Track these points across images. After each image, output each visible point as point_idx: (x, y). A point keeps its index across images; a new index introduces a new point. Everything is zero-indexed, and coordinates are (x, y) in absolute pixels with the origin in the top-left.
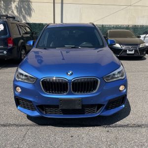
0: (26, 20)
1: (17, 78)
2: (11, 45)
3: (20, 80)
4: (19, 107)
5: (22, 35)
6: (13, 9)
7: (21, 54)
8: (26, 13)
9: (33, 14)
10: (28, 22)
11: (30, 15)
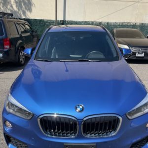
0: (25, 16)
1: (7, 108)
2: (7, 47)
3: (11, 111)
4: (10, 145)
5: (20, 33)
6: (12, 3)
7: (19, 56)
8: (26, 8)
9: (33, 9)
10: (28, 18)
11: (30, 10)
